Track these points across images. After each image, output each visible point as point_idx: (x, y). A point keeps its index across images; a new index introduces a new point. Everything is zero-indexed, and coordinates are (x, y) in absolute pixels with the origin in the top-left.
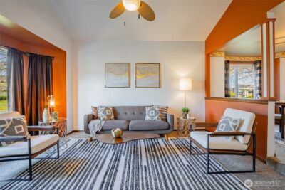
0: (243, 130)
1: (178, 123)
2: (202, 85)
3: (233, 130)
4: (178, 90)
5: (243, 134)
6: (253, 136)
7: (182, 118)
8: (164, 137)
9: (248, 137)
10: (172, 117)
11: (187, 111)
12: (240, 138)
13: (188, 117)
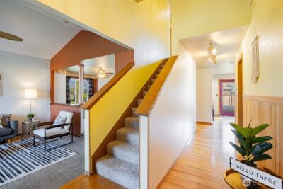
0: (67, 122)
1: (23, 127)
2: (48, 94)
3: (61, 123)
4: (24, 98)
5: (66, 124)
6: (71, 124)
7: (27, 123)
8: (7, 142)
9: (69, 126)
10: (16, 123)
11: (33, 116)
12: (65, 127)
13: (33, 120)
